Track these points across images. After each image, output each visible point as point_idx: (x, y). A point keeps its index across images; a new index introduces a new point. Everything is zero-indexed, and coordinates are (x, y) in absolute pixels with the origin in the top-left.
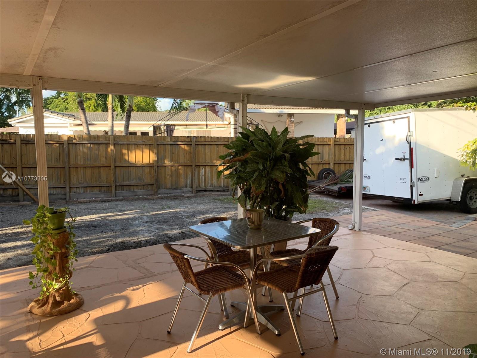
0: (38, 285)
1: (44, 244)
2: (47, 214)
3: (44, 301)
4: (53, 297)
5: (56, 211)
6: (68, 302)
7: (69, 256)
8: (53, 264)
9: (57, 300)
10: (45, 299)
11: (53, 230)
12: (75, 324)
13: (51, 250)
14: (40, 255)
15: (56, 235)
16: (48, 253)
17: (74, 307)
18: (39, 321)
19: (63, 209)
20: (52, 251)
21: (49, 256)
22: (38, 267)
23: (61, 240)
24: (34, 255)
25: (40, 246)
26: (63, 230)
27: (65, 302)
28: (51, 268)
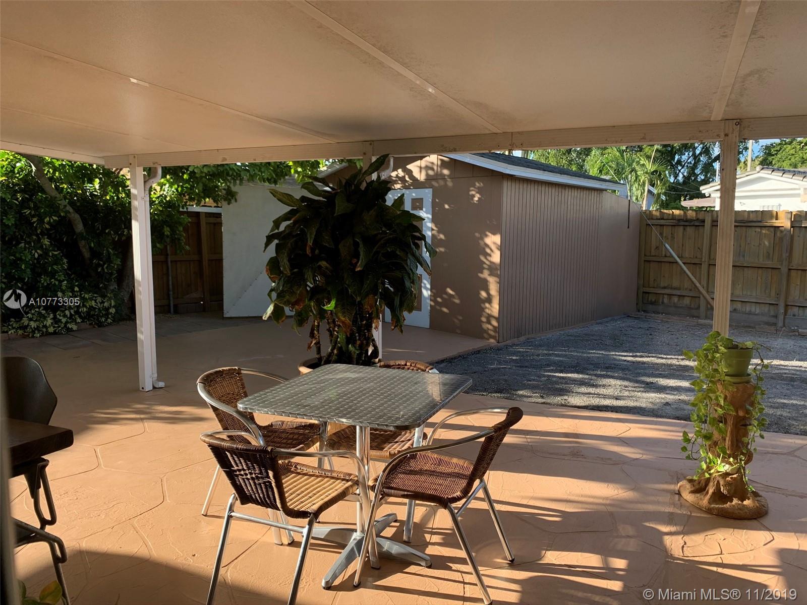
0: (695, 456)
1: (711, 395)
2: (720, 347)
3: (701, 485)
4: (715, 483)
5: (737, 345)
6: (740, 502)
7: (750, 425)
8: (720, 431)
9: (722, 490)
10: (703, 483)
11: (726, 375)
12: (745, 543)
13: (721, 407)
14: (703, 411)
15: (730, 385)
16: (716, 410)
17: (748, 514)
18: (689, 513)
19: (749, 344)
20: (721, 409)
21: (716, 417)
22: (697, 429)
23: (739, 395)
24: (694, 408)
25: (704, 396)
26: (745, 379)
27: (734, 499)
28: (716, 436)
